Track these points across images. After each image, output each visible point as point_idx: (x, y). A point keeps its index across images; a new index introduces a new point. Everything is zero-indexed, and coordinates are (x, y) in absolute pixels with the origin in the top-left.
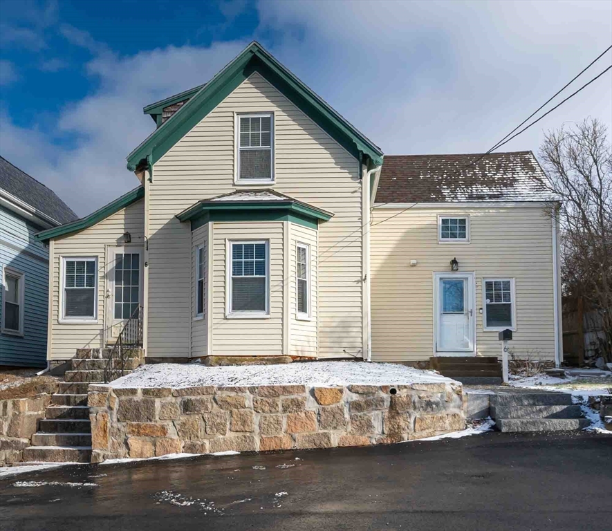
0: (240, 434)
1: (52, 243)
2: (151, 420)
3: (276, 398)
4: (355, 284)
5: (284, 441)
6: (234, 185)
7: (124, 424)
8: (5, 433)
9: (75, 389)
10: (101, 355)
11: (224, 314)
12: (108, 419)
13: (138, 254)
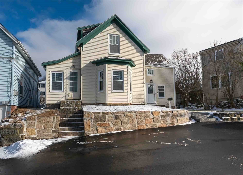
0: (132, 125)
1: (47, 67)
2: (105, 122)
3: (142, 115)
4: (142, 84)
5: (144, 126)
6: (108, 54)
7: (96, 123)
8: (54, 128)
9: (65, 113)
10: (69, 103)
11: (111, 91)
12: (90, 122)
13: (77, 72)
